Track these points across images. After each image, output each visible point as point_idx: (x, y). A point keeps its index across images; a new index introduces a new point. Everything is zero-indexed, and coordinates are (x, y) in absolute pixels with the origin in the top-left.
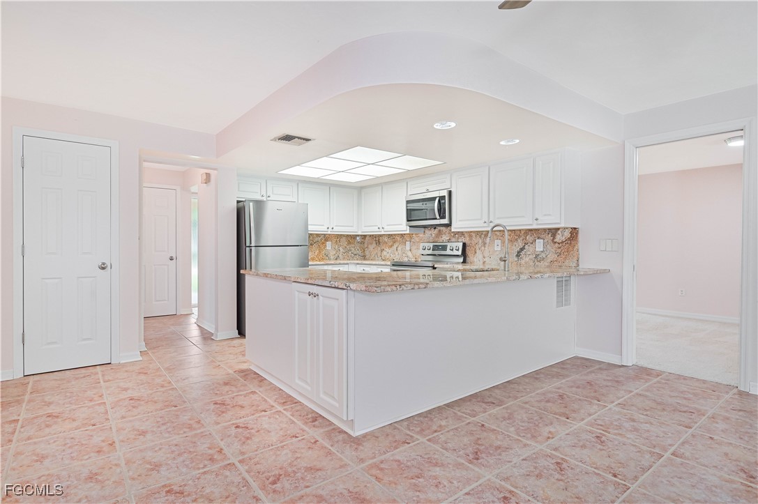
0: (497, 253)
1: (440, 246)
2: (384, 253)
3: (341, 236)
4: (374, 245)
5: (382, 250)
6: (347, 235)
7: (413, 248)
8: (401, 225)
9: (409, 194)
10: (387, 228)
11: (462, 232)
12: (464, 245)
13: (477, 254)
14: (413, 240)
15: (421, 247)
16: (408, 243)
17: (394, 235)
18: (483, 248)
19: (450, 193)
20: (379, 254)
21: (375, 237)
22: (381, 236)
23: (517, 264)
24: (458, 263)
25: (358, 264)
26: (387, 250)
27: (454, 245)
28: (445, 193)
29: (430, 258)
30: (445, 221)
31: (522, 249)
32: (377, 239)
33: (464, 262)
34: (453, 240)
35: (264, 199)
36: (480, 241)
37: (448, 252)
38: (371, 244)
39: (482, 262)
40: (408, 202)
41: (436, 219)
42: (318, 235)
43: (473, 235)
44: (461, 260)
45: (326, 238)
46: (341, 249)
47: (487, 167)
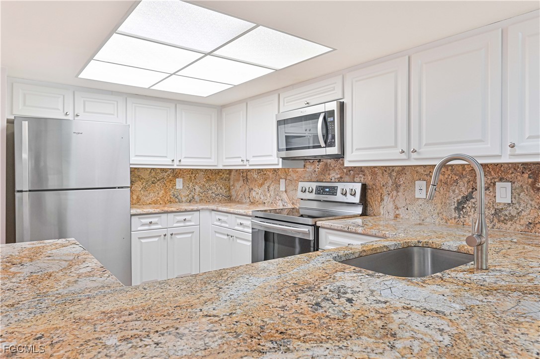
0: (420, 202)
1: (327, 187)
2: (254, 194)
3: (197, 171)
4: (241, 182)
5: (251, 190)
6: (206, 170)
7: (290, 188)
8: (271, 156)
9: (281, 111)
10: (253, 161)
11: (361, 167)
12: (364, 188)
13: (385, 202)
14: (289, 178)
15: (299, 189)
16: (282, 182)
17: (265, 169)
18: (395, 193)
19: (342, 106)
20: (247, 195)
21: (243, 173)
22: (249, 170)
23: (457, 223)
24: (355, 216)
25: (213, 210)
26: (256, 189)
27: (348, 186)
28: (333, 106)
29: (314, 205)
30: (334, 150)
31: (467, 198)
32: (245, 175)
33: (364, 214)
34: (347, 178)
35: (70, 117)
36: (390, 182)
37: (339, 197)
38: (238, 180)
39: (392, 216)
40: (280, 123)
41: (320, 147)
42: (163, 170)
43: (379, 172)
44: (359, 210)
45: (176, 173)
46: (197, 187)
47: (407, 57)
